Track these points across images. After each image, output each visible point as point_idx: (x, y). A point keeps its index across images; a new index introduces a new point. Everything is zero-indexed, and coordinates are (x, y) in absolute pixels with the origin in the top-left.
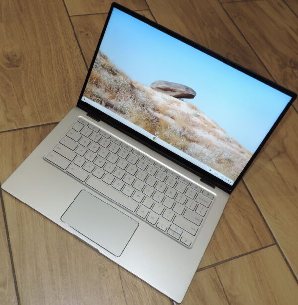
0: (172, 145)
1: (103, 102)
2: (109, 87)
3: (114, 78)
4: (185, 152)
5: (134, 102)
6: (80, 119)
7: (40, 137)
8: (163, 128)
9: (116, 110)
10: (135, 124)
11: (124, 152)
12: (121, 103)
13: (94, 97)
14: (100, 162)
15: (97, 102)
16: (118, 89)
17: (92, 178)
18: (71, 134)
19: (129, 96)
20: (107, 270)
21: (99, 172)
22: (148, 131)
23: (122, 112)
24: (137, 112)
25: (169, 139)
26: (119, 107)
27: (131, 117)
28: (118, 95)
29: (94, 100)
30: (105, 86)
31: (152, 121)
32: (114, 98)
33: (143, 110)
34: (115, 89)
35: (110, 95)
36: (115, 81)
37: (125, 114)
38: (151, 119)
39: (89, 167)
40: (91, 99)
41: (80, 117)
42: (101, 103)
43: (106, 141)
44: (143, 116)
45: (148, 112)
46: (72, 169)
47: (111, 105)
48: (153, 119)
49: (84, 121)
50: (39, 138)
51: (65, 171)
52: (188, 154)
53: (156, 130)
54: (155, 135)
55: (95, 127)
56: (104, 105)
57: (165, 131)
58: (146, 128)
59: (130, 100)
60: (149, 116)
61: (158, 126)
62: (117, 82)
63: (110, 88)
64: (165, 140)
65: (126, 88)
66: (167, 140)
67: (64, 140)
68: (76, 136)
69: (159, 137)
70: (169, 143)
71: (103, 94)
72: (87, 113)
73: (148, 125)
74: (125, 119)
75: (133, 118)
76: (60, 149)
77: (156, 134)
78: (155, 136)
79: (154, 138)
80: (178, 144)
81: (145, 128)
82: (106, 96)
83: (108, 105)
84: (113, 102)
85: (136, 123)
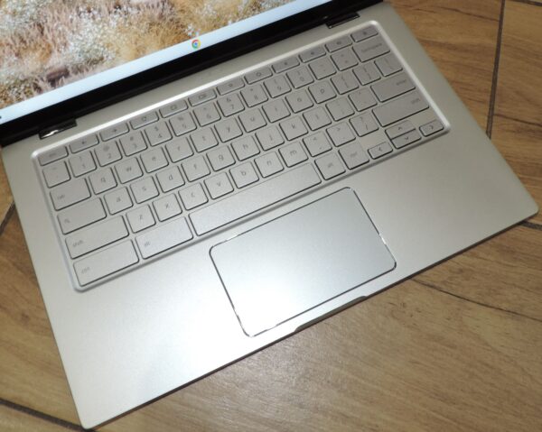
0: (234, 22)
1: (41, 84)
2: (18, 40)
3: (6, 12)
4: (265, 10)
5: (94, 18)
6: (39, 157)
7: (19, 269)
8: (192, 7)
9: (79, 70)
10: (137, 56)
11: (181, 119)
12: (73, 47)
13: (12, 94)
14: (171, 178)
15: (29, 95)
16: (39, 25)
17: (195, 216)
18: (62, 197)
19: (73, 16)
20: (404, 305)
21: (193, 195)
22: (173, 43)
23: (94, 62)
24: (120, 29)
25: (219, 18)
26: (77, 58)
27: (117, 52)
28: (50, 38)
29: (20, 100)
30: (7, 48)
31: (161, 16)
32: (51, 52)
33: (126, 13)
34: (35, 32)
35: (37, 54)
36: (14, 13)
37: (102, 59)
38: (157, 14)
39: (167, 206)
40: (11, 103)
41: (35, 154)
42: (39, 90)
43: (132, 139)
44: (138, 25)
45: (139, 9)
46: (147, 244)
47: (60, 72)
48: (159, 10)
49: (52, 154)
50: (20, 273)
51: (142, 261)
52: (273, 7)
53: (182, 26)
54: (190, 37)
55: (83, 141)
56: (48, 85)
57: (201, 10)
58: (163, 42)
59: (85, 20)
60: (148, 12)
61: (180, 16)
62: (22, 13)
63: (23, 41)
64: (216, 27)
65: (50, 7)
66: (217, 23)
67: (67, 221)
68: (77, 189)
69: (201, 34)
70: (225, 25)
71: (21, 69)
72: (37, 136)
73: (162, 32)
74: (112, 67)
75: (124, 50)
76: (81, 242)
77: (190, 34)
78: (191, 41)
79: (195, 43)
80: (241, 8)
81: (164, 44)
82: (31, 65)
83: (54, 80)
84: (56, 61)
85: (139, 52)
